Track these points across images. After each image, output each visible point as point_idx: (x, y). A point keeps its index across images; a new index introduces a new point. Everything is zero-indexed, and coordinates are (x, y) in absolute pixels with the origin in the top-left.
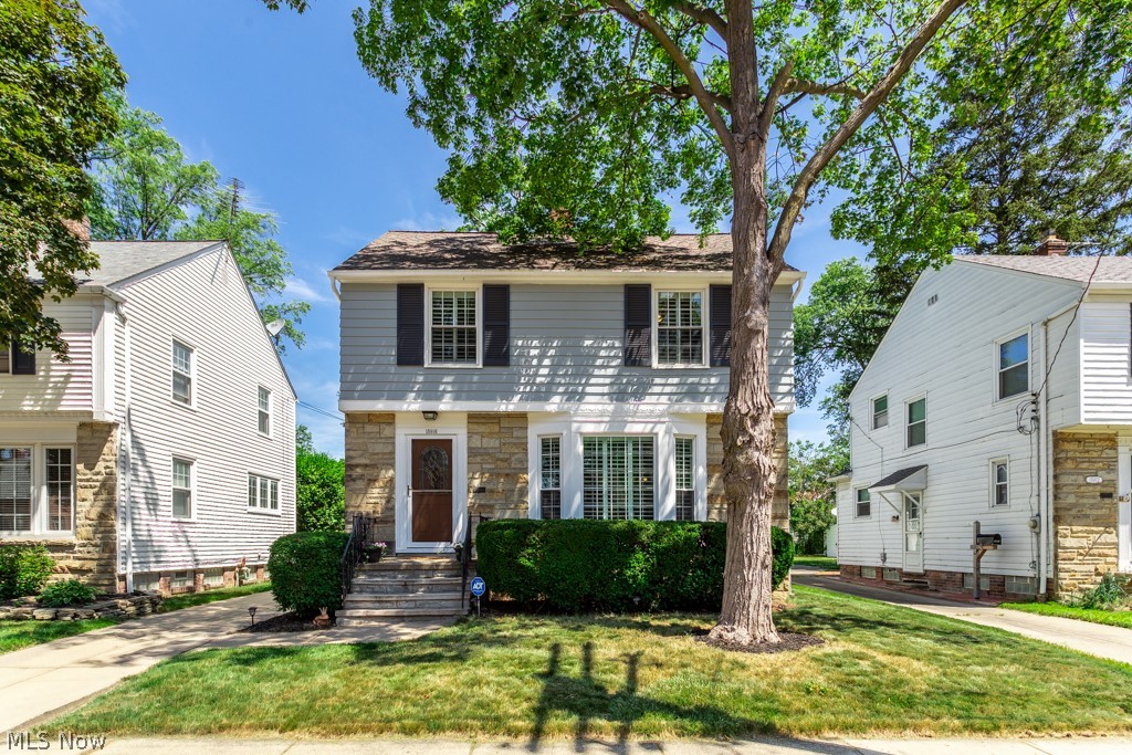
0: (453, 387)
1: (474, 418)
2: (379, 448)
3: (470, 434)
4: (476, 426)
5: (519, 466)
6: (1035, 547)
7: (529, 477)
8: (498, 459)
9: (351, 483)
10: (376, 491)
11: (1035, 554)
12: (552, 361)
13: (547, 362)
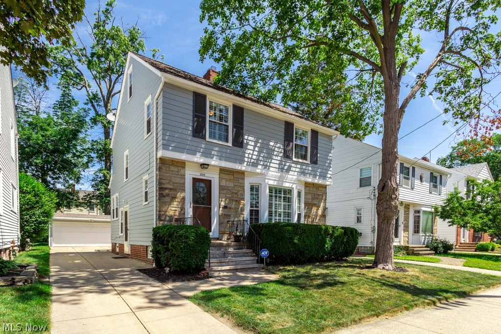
0: (217, 153)
1: (223, 171)
2: (178, 180)
3: (220, 179)
4: (223, 175)
5: (241, 197)
6: (372, 237)
7: (245, 202)
8: (233, 193)
9: (163, 198)
10: (175, 203)
11: (372, 239)
12: (259, 149)
13: (257, 149)
